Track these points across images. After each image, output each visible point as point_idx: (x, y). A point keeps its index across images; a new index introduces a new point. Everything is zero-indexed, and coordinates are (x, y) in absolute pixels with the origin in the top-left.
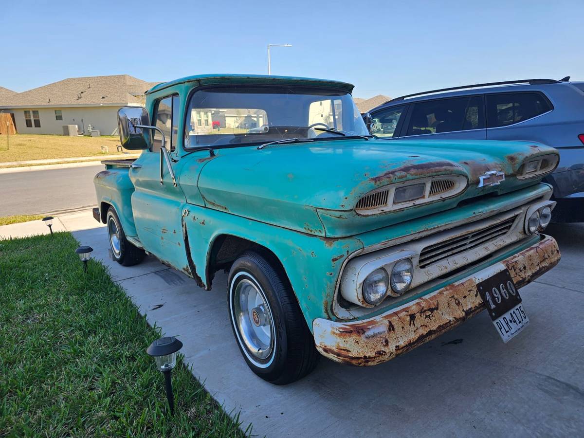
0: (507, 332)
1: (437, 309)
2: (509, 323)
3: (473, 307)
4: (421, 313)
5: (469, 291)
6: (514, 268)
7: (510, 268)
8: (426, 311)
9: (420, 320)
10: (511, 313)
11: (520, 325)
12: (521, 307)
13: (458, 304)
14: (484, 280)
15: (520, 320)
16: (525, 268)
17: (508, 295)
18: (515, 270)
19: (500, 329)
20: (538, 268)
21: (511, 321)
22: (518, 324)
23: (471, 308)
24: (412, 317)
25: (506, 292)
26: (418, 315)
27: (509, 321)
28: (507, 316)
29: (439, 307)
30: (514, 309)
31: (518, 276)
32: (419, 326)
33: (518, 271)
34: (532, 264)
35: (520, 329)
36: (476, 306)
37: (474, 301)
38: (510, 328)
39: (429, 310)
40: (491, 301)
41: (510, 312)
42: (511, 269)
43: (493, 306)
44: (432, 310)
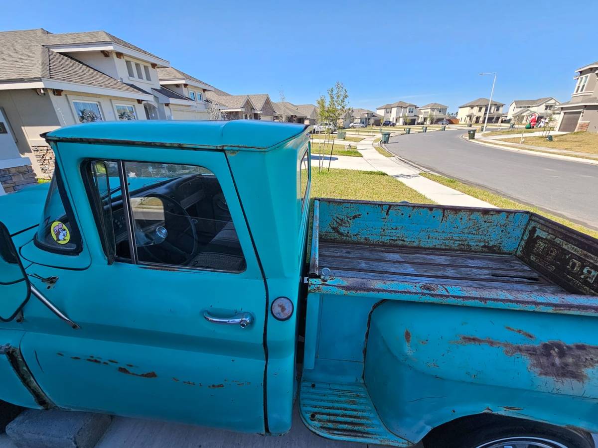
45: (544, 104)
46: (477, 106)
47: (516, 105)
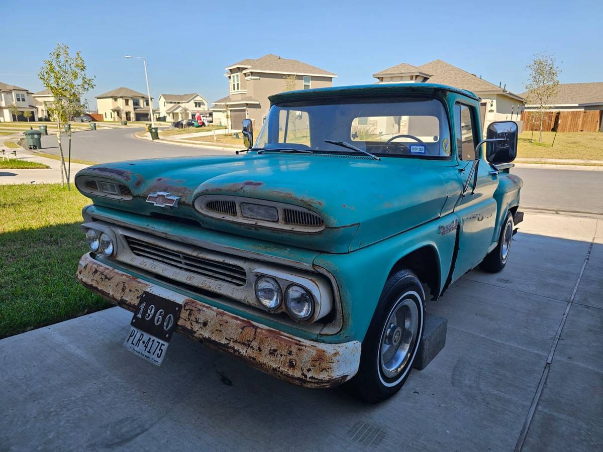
0: (132, 343)
1: (109, 280)
2: (141, 342)
3: (128, 302)
4: (101, 273)
5: (136, 290)
6: (190, 312)
7: (186, 308)
8: (103, 274)
9: (97, 277)
10: (150, 338)
11: (147, 354)
12: (164, 345)
13: (123, 290)
14: (153, 293)
15: (152, 351)
16: (205, 324)
17: (159, 323)
18: (190, 314)
19: (131, 336)
20: (224, 342)
21: (144, 342)
22: (146, 351)
23: (127, 301)
24: (96, 271)
25: (160, 320)
26: (99, 273)
27: (142, 340)
28: (146, 336)
29: (111, 280)
30: (157, 339)
31: (189, 322)
32: (95, 279)
33: (192, 318)
34: (221, 331)
35: (143, 355)
36: (130, 303)
37: (134, 299)
38: (137, 344)
39: (105, 276)
40: (141, 311)
41: (151, 336)
42: (187, 310)
43: (139, 316)
44: (106, 278)
45: (192, 101)
46: (122, 97)
47: (165, 99)
